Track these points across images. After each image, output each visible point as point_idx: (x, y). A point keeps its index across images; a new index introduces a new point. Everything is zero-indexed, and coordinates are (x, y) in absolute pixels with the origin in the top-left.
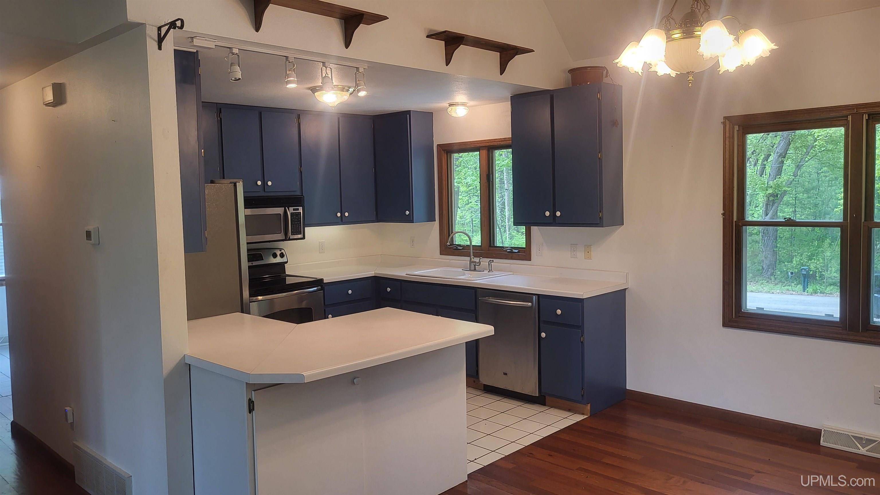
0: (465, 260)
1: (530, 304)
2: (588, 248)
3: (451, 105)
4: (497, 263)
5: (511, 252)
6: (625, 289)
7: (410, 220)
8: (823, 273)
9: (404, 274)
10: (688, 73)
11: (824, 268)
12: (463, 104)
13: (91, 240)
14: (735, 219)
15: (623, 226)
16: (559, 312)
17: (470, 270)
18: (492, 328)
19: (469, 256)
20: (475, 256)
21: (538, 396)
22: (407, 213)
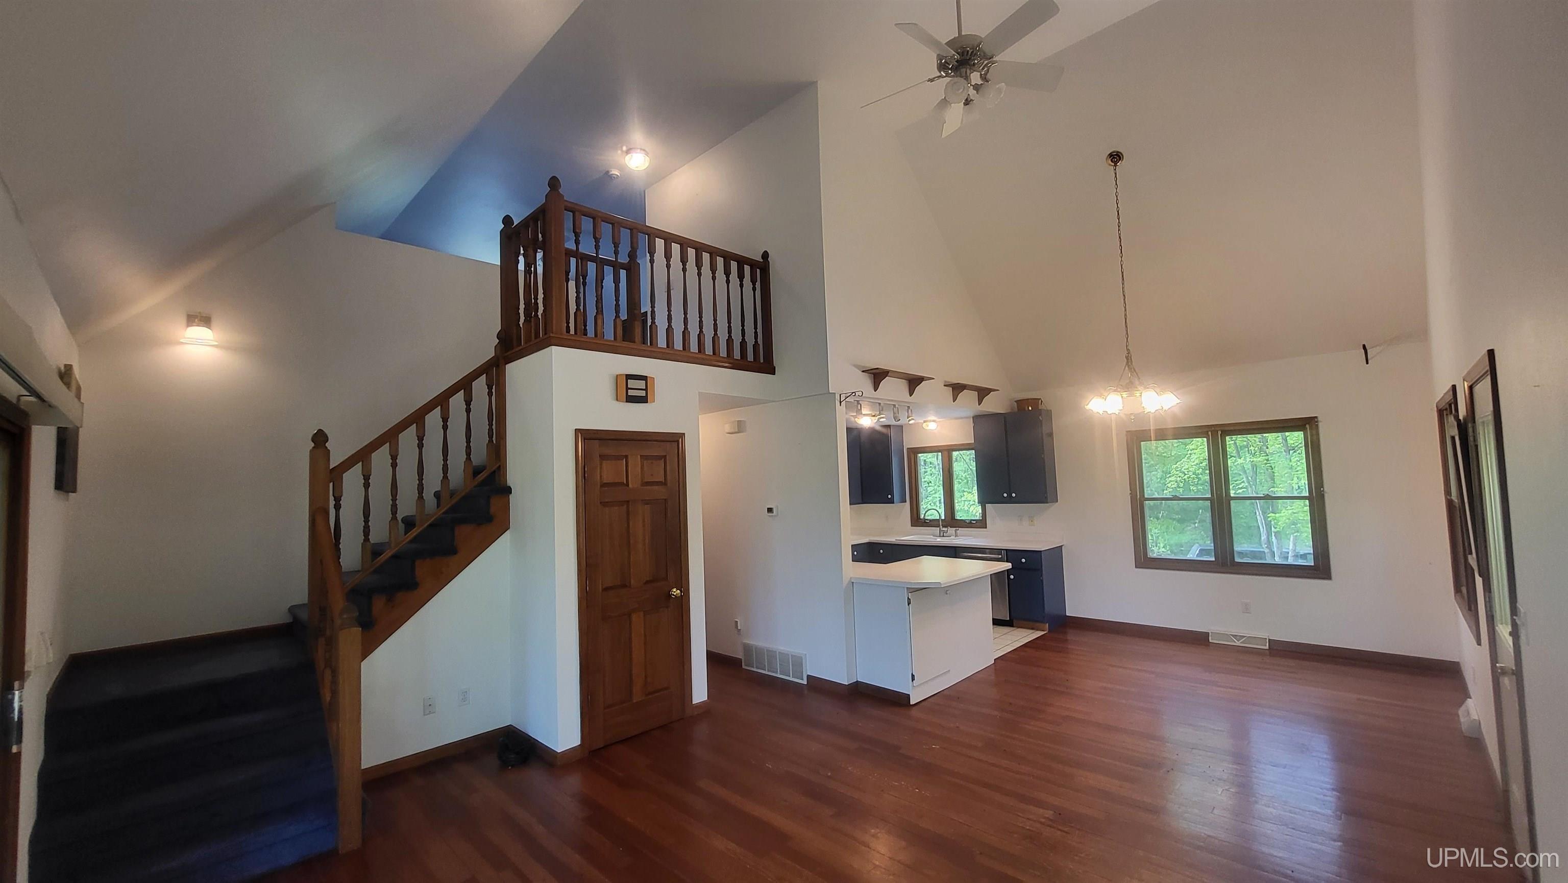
0: (936, 530)
1: (1000, 556)
2: (1031, 519)
3: (924, 422)
4: (961, 531)
5: (971, 523)
6: (1062, 546)
7: (891, 501)
8: (1153, 548)
9: (894, 540)
10: (1131, 414)
11: (1153, 544)
12: (934, 421)
13: (773, 513)
14: (1138, 497)
15: (1057, 503)
16: (1023, 560)
17: (940, 536)
18: (1010, 564)
19: (938, 526)
20: (943, 527)
21: (1008, 619)
22: (890, 496)
